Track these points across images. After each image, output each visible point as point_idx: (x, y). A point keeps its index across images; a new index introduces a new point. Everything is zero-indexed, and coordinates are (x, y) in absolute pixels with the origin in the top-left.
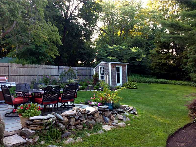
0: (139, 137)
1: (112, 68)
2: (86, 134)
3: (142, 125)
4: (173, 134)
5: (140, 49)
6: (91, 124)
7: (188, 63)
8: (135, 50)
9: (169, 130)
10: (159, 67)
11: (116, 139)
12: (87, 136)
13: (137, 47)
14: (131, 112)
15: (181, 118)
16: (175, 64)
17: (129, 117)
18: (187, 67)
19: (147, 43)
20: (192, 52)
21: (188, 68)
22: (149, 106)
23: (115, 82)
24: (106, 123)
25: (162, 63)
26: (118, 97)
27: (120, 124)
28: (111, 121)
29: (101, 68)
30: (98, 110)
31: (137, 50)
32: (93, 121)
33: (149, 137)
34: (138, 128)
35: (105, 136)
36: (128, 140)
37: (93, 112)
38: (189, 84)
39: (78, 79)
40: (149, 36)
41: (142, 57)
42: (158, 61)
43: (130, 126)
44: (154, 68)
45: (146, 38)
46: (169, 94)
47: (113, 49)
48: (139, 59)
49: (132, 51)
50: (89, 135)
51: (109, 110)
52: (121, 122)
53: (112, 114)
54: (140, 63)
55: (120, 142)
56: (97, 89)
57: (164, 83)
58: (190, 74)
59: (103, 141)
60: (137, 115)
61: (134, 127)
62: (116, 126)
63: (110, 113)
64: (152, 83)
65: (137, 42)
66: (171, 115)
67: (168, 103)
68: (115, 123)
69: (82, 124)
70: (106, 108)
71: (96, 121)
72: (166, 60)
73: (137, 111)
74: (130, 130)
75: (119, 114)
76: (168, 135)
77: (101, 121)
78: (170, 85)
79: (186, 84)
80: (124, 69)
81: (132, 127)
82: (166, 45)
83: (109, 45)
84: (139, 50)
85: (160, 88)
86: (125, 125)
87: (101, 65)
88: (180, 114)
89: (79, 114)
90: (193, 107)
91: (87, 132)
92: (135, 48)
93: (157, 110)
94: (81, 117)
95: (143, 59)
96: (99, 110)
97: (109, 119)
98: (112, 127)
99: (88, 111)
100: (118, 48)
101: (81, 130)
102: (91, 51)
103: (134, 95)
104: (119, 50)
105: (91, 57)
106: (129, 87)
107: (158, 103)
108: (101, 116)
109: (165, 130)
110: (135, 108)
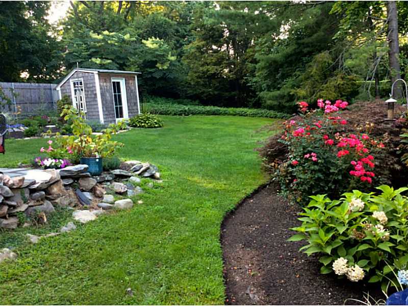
0: (162, 226)
1: (102, 84)
2: (26, 239)
3: (170, 199)
4: (234, 210)
5: (164, 43)
6: (42, 211)
7: (257, 73)
8: (153, 44)
9: (226, 202)
10: (203, 81)
11: (108, 239)
12: (30, 243)
13: (156, 38)
14: (147, 174)
15: (248, 175)
16: (233, 74)
17: (140, 186)
18: (255, 80)
19: (177, 31)
20: (263, 49)
21: (256, 82)
22: (185, 158)
23: (112, 114)
24: (83, 205)
25: (210, 74)
26: (111, 143)
27: (118, 204)
28: (97, 199)
29: (74, 84)
30: (59, 178)
31: (157, 44)
32: (47, 205)
33: (185, 221)
34: (162, 207)
35: (80, 235)
36: (136, 237)
37: (46, 183)
38: (259, 114)
39: (19, 113)
40: (181, 14)
41: (169, 60)
42: (201, 69)
43: (143, 204)
44: (194, 85)
45: (174, 19)
46: (223, 133)
47: (103, 40)
48: (162, 64)
49: (146, 45)
50: (34, 239)
51: (91, 173)
52: (121, 199)
53: (100, 183)
54: (165, 74)
55: (116, 245)
56: (68, 133)
57: (214, 113)
58: (261, 93)
59: (73, 250)
60: (158, 179)
61: (151, 205)
62: (109, 209)
63: (92, 182)
64: (190, 115)
65: (157, 26)
66: (228, 172)
67: (222, 151)
68: (108, 203)
69: (16, 216)
70: (81, 171)
71: (55, 205)
72: (215, 67)
73: (159, 170)
74: (142, 214)
75: (116, 182)
76: (224, 213)
77: (71, 203)
78: (226, 116)
79: (253, 114)
80: (130, 85)
81: (147, 205)
82: (215, 35)
83: (92, 31)
84: (161, 44)
85: (206, 124)
86: (132, 204)
87: (75, 76)
88: (245, 169)
89: (4, 191)
90: (269, 151)
91: (29, 233)
92: (153, 41)
93: (200, 165)
94: (11, 199)
95: (172, 64)
96: (63, 177)
97: (91, 195)
98: (100, 213)
99: (31, 182)
100: (114, 39)
101: (13, 229)
102: (49, 44)
103: (154, 141)
104: (116, 44)
105: (51, 61)
106: (143, 124)
107: (202, 151)
108: (71, 191)
109: (217, 202)
110: (155, 165)
